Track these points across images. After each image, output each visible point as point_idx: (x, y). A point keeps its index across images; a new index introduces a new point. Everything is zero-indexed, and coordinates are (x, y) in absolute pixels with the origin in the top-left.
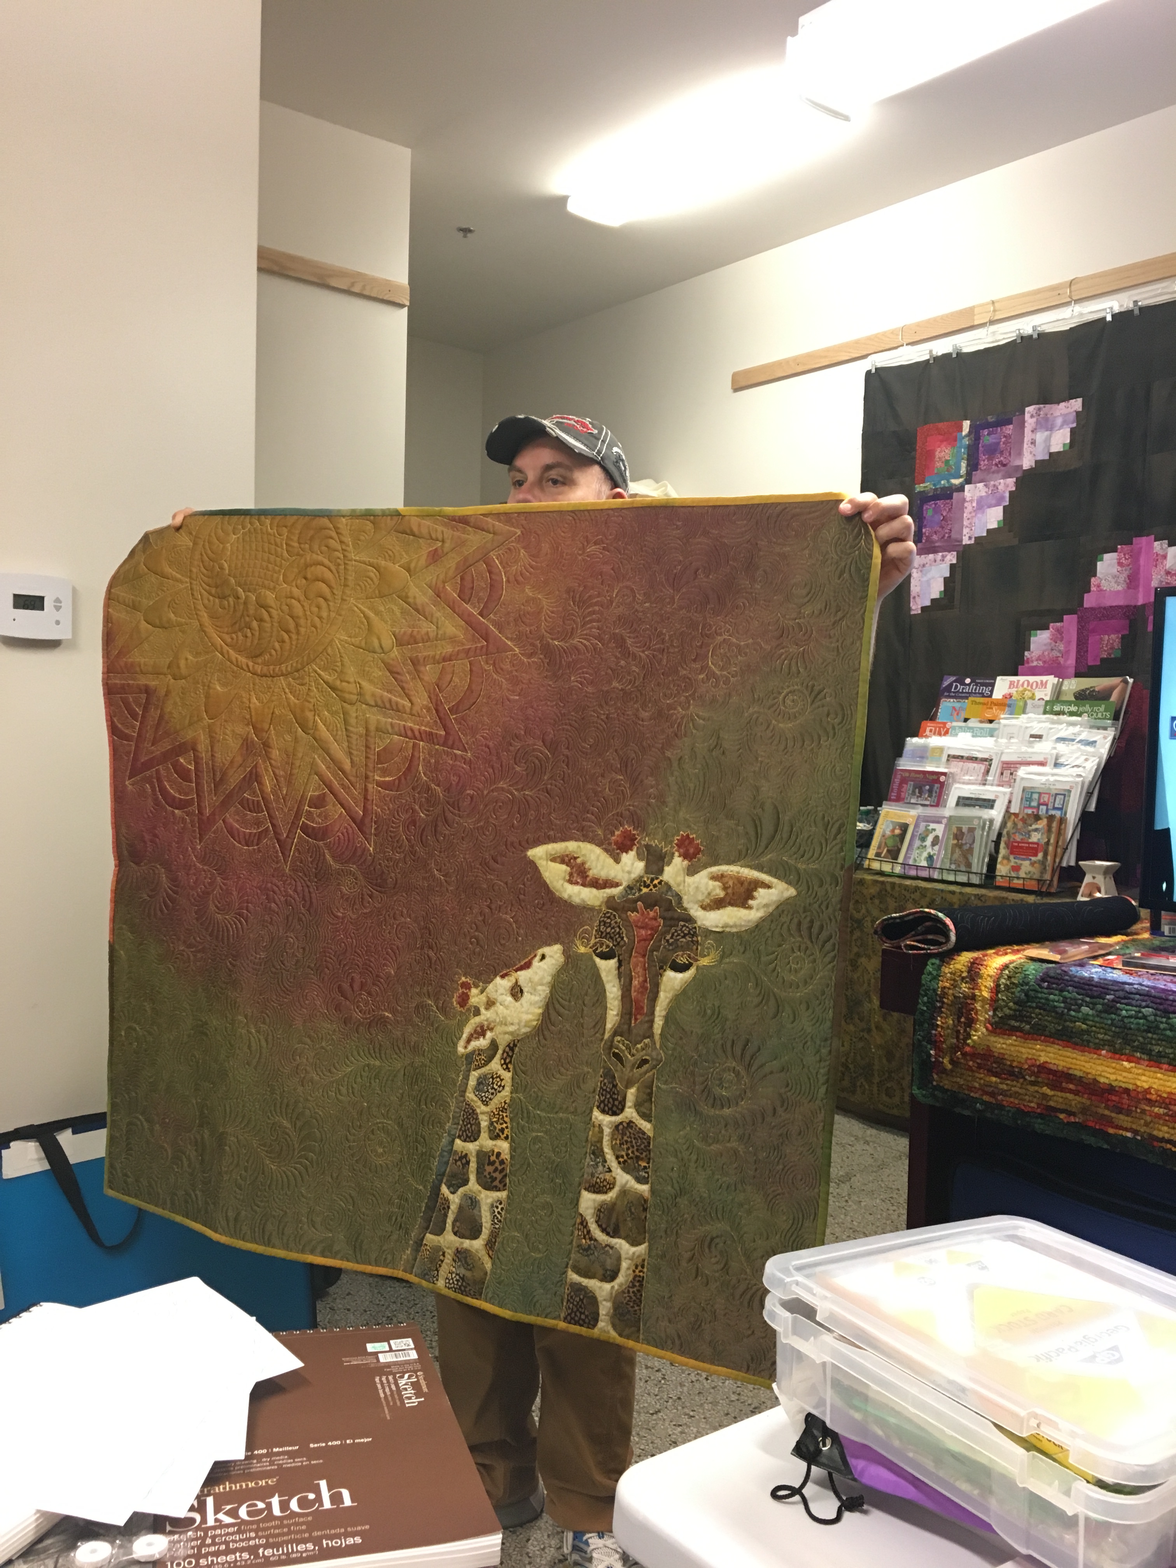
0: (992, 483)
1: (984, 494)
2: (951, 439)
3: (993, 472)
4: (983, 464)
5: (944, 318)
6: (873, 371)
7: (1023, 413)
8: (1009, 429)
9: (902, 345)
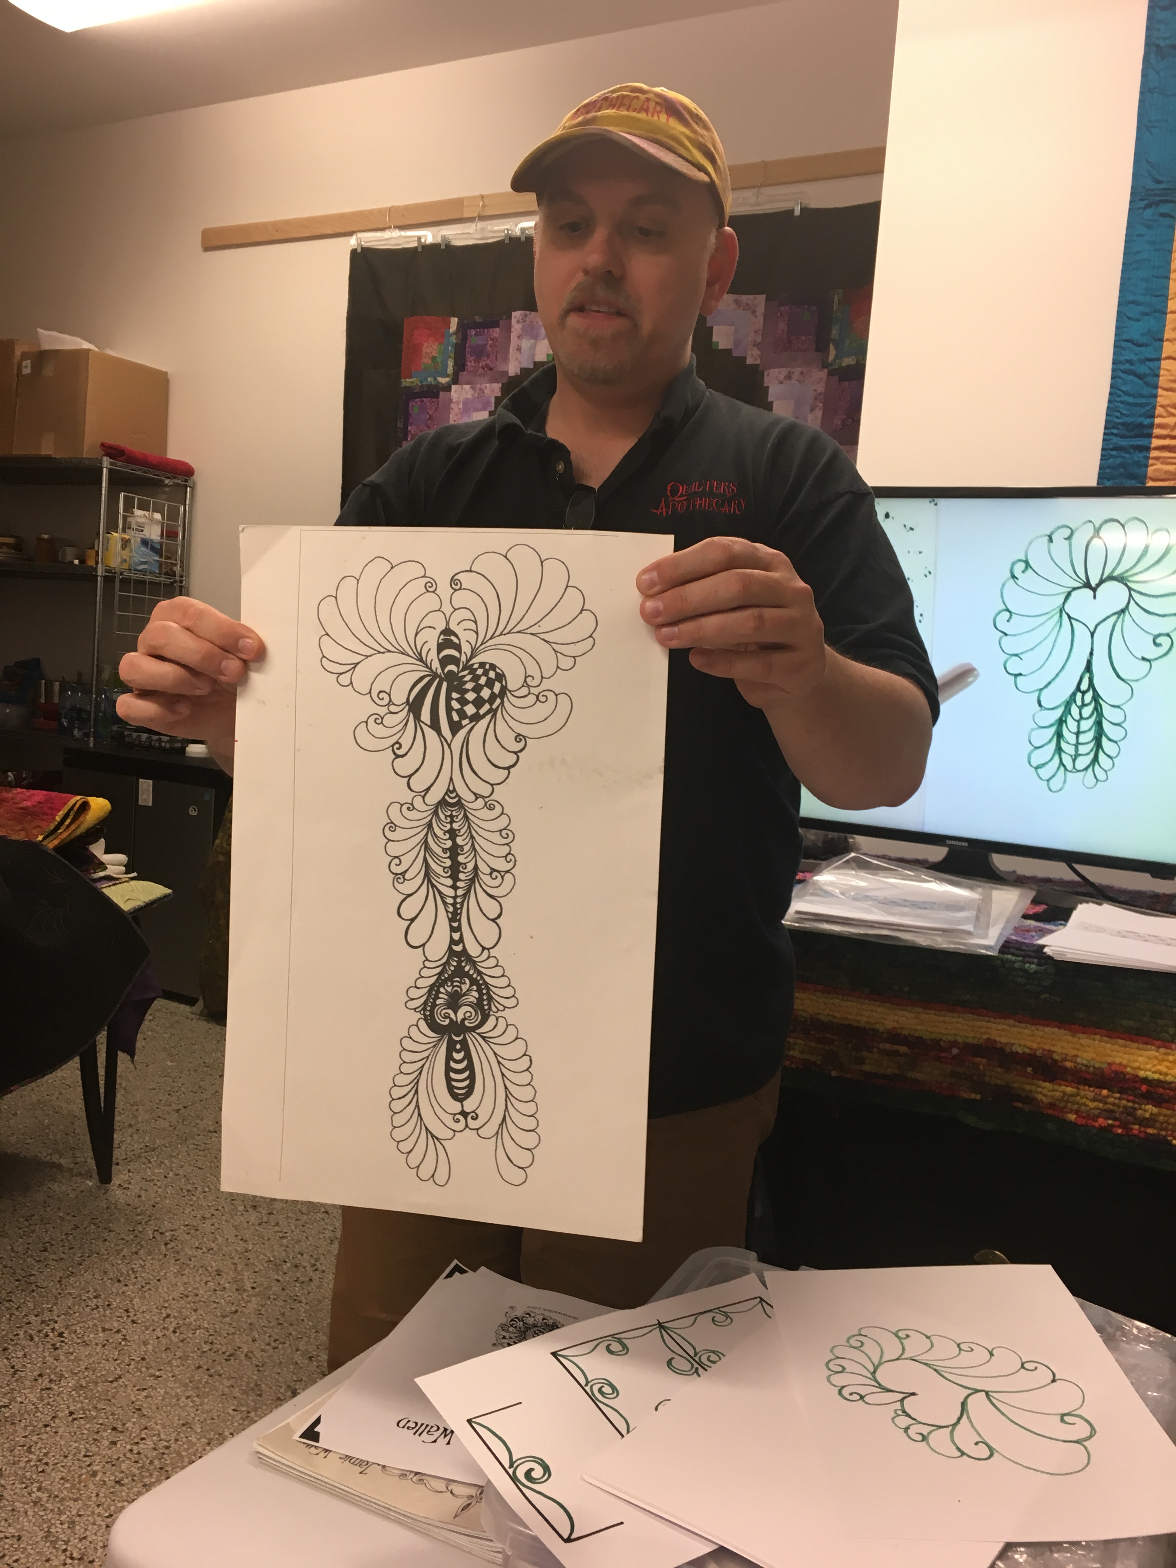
0: (479, 386)
1: (470, 397)
2: (439, 335)
3: (480, 375)
4: (470, 364)
5: (433, 205)
6: (359, 250)
7: (510, 317)
8: (496, 332)
9: (390, 228)
